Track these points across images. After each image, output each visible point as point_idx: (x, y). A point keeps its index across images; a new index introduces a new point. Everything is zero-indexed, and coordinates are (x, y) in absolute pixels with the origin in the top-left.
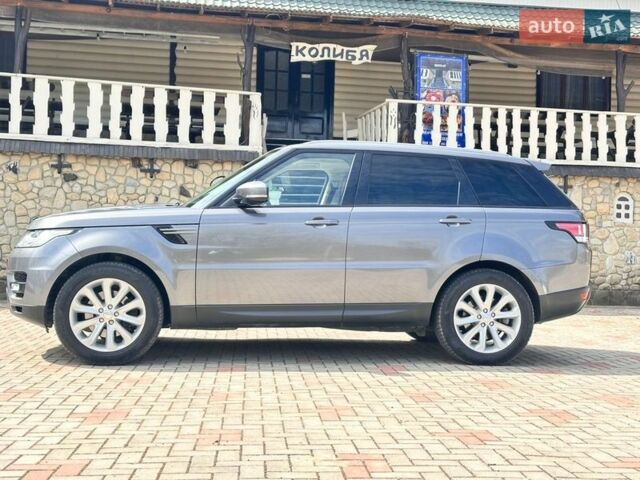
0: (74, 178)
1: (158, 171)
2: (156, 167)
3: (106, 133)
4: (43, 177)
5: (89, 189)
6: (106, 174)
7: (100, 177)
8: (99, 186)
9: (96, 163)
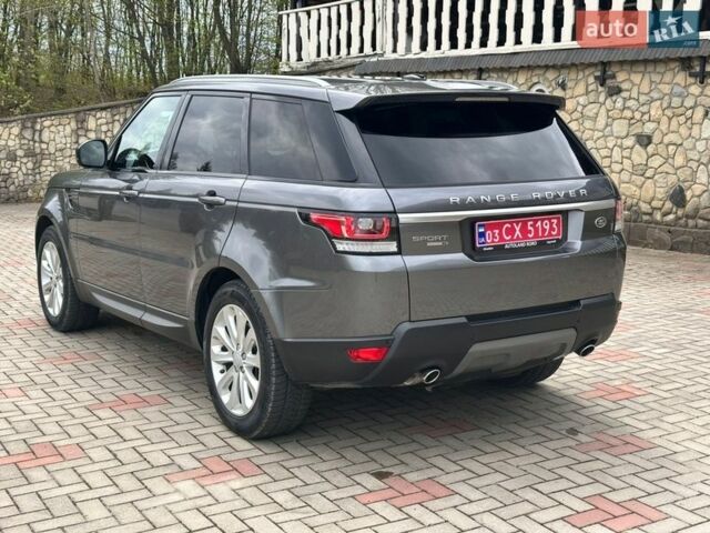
0: (618, 91)
4: (587, 93)
5: (631, 103)
6: (651, 82)
7: (645, 87)
8: (643, 99)
9: (642, 68)
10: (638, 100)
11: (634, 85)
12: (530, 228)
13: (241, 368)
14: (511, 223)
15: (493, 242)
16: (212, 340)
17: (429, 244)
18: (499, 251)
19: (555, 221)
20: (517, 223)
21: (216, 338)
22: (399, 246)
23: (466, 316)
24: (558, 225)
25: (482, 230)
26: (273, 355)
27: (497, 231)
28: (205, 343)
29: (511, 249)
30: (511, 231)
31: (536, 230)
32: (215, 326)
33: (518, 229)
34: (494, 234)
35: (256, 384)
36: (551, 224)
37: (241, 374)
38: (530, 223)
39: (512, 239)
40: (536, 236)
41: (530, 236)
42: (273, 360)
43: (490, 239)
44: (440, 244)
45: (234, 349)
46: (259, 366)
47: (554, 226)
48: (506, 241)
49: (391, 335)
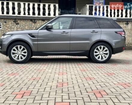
0: (18, 24)
1: (36, 22)
2: (36, 21)
3: (25, 14)
4: (12, 24)
6: (25, 23)
9: (23, 20)
10: (23, 26)
11: (21, 23)
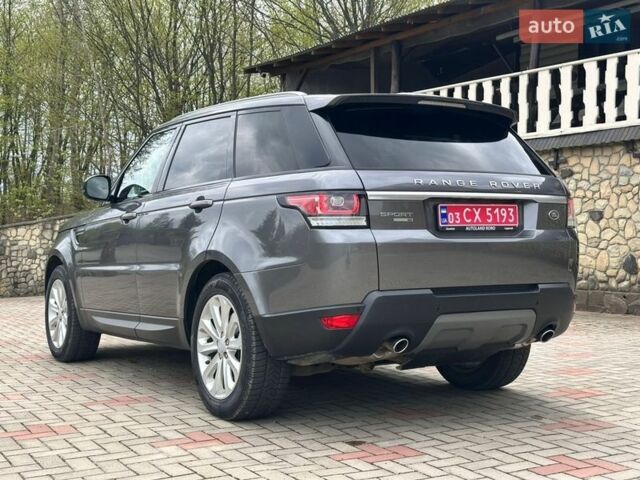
0: (571, 174)
5: (583, 184)
6: (600, 164)
7: (594, 169)
8: (593, 179)
9: (591, 153)
10: (588, 181)
11: (584, 168)
12: (488, 214)
13: (225, 353)
14: (471, 208)
15: (454, 223)
16: (199, 333)
17: (395, 220)
18: (460, 231)
19: (512, 210)
20: (477, 208)
21: (203, 331)
22: (368, 220)
23: (432, 289)
24: (514, 213)
25: (444, 212)
26: (253, 333)
27: (458, 214)
28: (192, 337)
29: (472, 231)
30: (471, 215)
31: (495, 216)
32: (202, 320)
33: (477, 213)
34: (455, 216)
35: (237, 365)
36: (508, 212)
37: (225, 360)
38: (488, 209)
39: (472, 222)
40: (495, 221)
41: (489, 221)
42: (254, 338)
43: (452, 220)
44: (406, 220)
45: (219, 338)
46: (241, 348)
47: (511, 214)
48: (466, 223)
49: (362, 303)
